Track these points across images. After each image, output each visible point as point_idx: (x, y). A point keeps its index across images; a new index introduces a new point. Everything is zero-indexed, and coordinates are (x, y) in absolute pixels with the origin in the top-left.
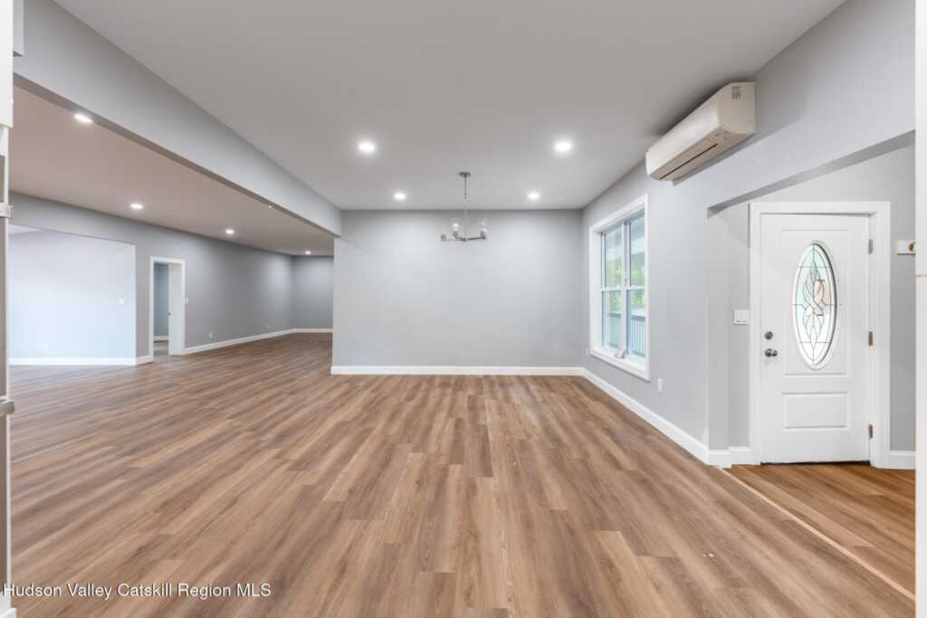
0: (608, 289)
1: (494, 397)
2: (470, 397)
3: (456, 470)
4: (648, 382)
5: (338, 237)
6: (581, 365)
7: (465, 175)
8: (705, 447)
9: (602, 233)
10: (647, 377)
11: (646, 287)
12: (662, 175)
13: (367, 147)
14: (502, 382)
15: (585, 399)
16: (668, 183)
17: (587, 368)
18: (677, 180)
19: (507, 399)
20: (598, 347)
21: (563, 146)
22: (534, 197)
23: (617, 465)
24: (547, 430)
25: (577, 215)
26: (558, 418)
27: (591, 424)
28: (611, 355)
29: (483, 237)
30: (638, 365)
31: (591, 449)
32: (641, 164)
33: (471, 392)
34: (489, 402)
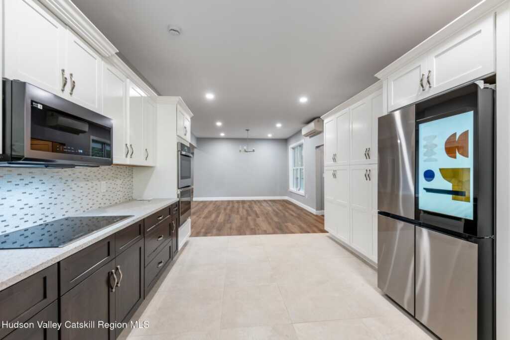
0: (295, 168)
1: (257, 205)
2: (249, 205)
3: (249, 218)
4: (303, 196)
5: (196, 148)
6: (286, 196)
7: (247, 130)
8: (315, 210)
9: (293, 148)
10: (304, 195)
11: (304, 167)
12: (306, 135)
13: (219, 124)
14: (259, 201)
15: (287, 205)
16: (308, 138)
17: (288, 196)
18: (310, 137)
19: (261, 205)
20: (292, 188)
21: (279, 125)
22: (270, 136)
23: (292, 215)
24: (274, 211)
25: (285, 141)
26: (278, 209)
27: (287, 209)
28: (296, 190)
29: (254, 151)
30: (302, 192)
31: (287, 214)
32: (300, 131)
33: (248, 204)
34: (255, 206)
